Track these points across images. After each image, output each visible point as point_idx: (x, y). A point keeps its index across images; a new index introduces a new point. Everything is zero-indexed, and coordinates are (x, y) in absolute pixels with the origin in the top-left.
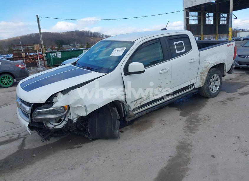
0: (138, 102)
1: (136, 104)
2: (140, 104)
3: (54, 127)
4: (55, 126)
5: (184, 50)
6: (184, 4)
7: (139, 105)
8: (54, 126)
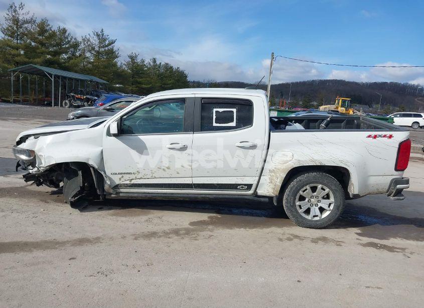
0: (127, 177)
1: (122, 179)
2: (130, 181)
5: (233, 124)
7: (128, 182)
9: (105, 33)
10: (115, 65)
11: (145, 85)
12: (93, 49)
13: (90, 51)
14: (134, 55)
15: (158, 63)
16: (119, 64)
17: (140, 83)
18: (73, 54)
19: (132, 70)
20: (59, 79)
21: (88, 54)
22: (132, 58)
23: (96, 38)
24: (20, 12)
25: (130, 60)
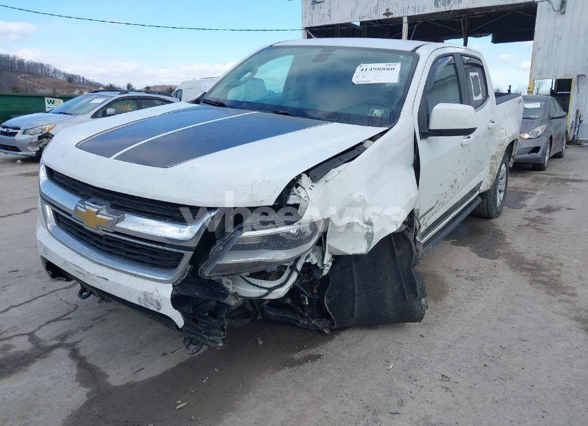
3: (266, 295)
4: (271, 290)
5: (481, 96)
6: (304, 17)
8: (265, 291)
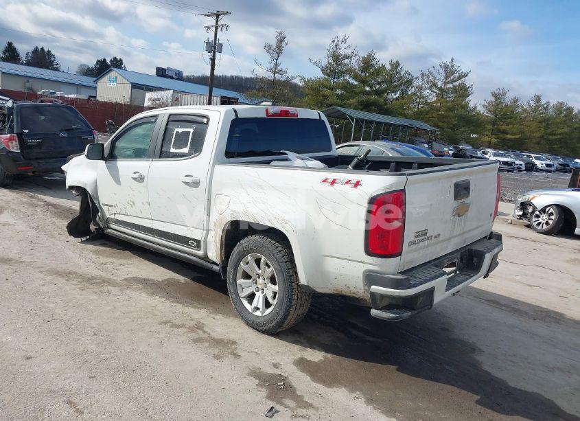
0: (111, 210)
1: (109, 212)
2: (114, 216)
9: (456, 64)
10: (465, 107)
11: (511, 134)
12: (435, 85)
13: (430, 88)
14: (501, 92)
15: (543, 102)
16: (471, 105)
17: (505, 132)
18: (404, 93)
19: (494, 113)
20: (363, 123)
21: (426, 93)
22: (497, 97)
23: (442, 71)
24: (342, 46)
25: (493, 99)
